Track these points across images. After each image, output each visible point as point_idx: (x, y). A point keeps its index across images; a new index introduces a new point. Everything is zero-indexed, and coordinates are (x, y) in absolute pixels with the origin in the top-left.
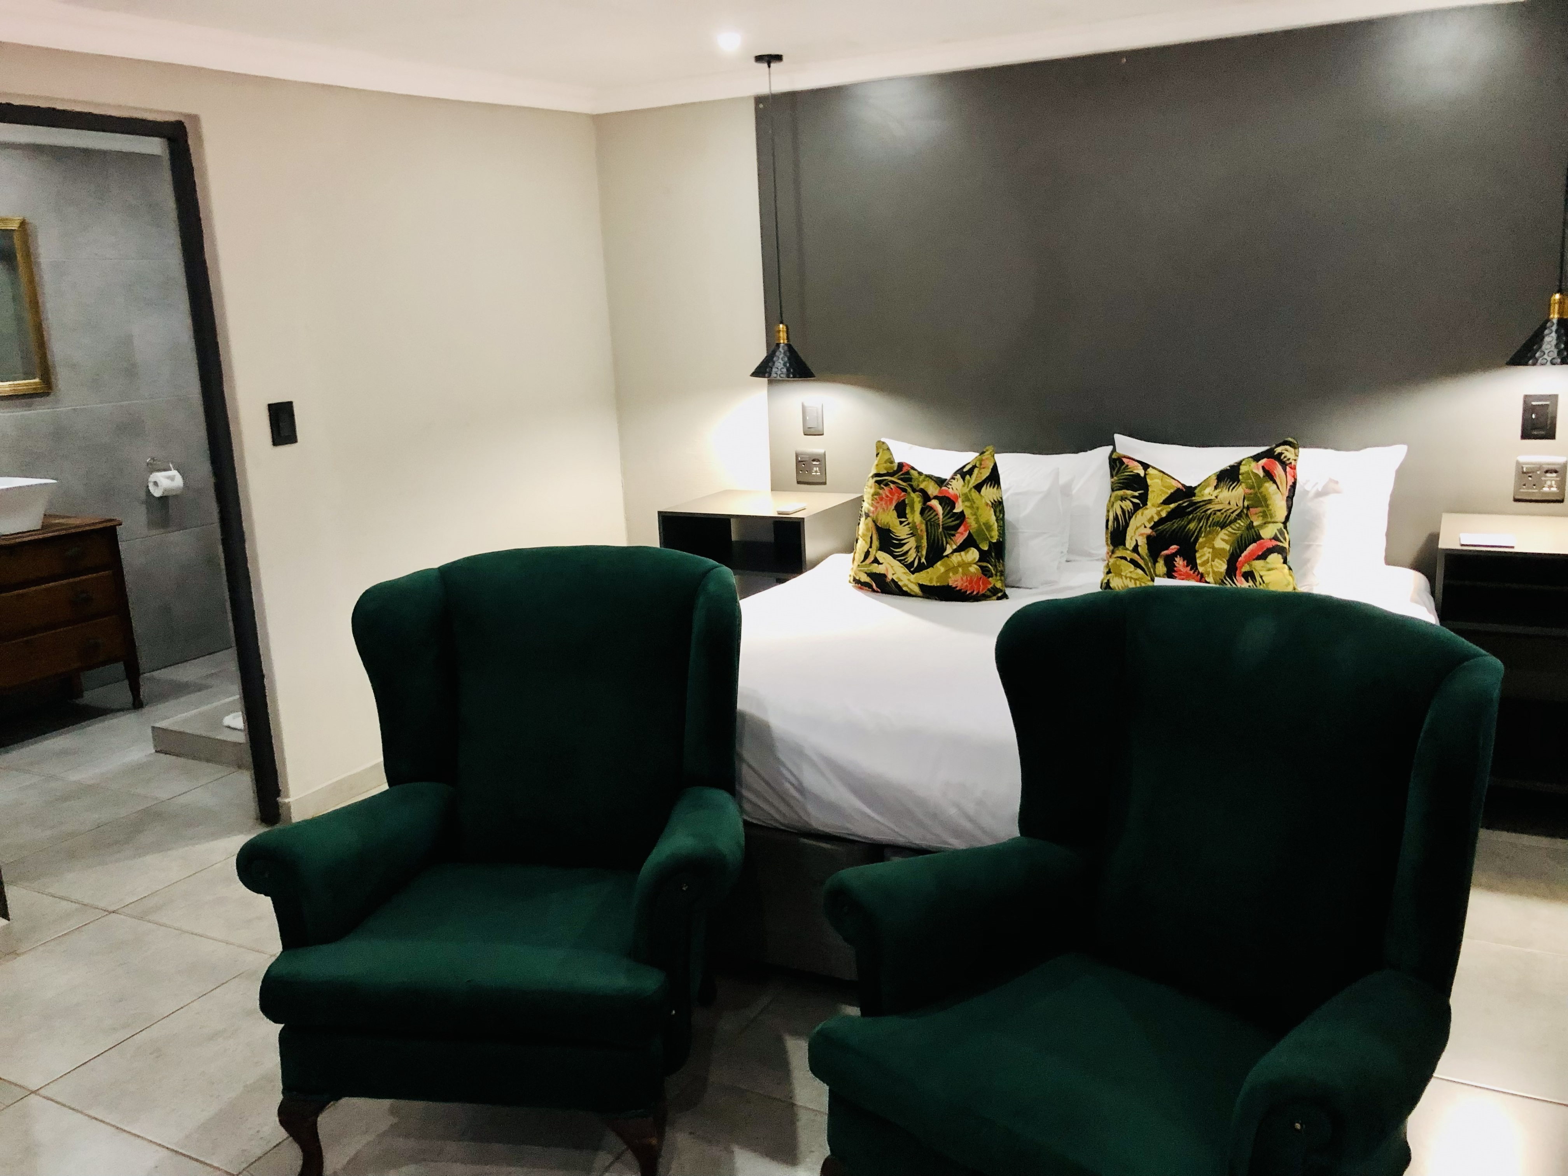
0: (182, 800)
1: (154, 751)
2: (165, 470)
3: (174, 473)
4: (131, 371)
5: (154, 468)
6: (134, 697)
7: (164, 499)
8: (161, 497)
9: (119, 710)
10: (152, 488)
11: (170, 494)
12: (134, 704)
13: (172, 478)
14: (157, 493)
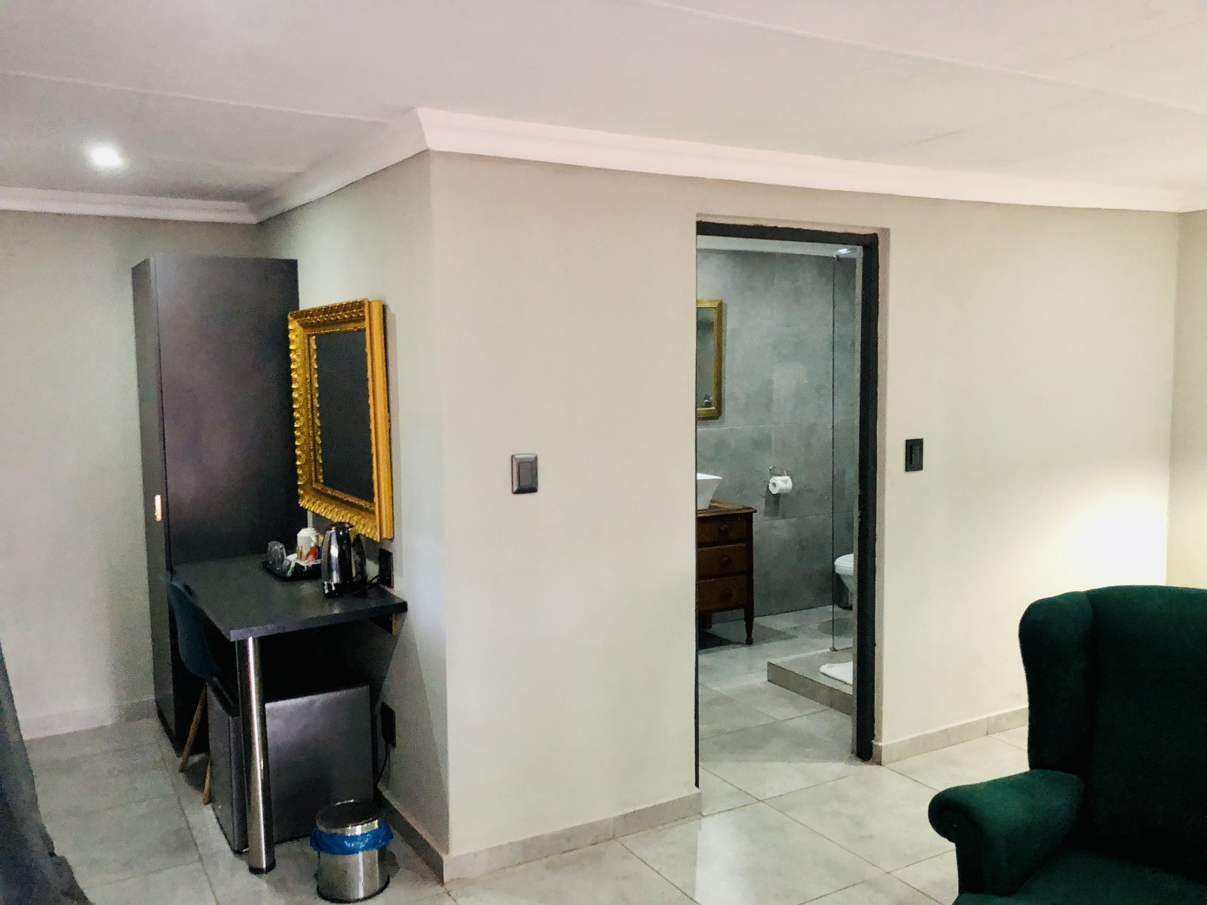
0: (792, 723)
1: (767, 680)
2: (780, 475)
3: (787, 478)
4: (769, 403)
5: (773, 474)
6: (748, 636)
7: (777, 496)
8: (776, 494)
9: (737, 643)
10: (771, 488)
11: (783, 492)
12: (747, 640)
13: (786, 482)
14: (774, 491)
